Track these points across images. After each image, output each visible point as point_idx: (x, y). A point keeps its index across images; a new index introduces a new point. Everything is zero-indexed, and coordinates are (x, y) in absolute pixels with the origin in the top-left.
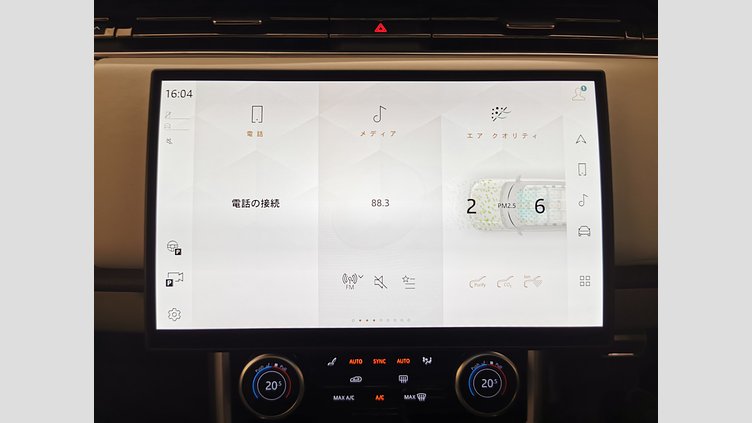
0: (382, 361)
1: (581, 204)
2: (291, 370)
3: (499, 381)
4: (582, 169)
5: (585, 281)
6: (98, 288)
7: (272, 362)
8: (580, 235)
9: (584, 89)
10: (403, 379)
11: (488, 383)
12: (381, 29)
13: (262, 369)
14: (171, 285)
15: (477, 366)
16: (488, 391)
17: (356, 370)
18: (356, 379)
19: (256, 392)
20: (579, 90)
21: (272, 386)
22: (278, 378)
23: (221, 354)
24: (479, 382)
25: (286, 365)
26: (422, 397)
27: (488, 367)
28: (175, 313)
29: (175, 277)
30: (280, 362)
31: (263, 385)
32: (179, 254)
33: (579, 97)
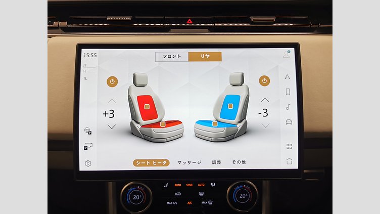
0: (191, 185)
1: (287, 109)
2: (146, 189)
3: (248, 195)
4: (288, 92)
5: (289, 146)
6: (50, 149)
7: (137, 185)
8: (287, 124)
9: (289, 52)
10: (201, 194)
11: (243, 196)
12: (189, 21)
13: (131, 189)
14: (86, 149)
15: (238, 188)
16: (243, 200)
17: (178, 189)
18: (178, 194)
19: (129, 201)
20: (287, 52)
21: (136, 197)
22: (139, 194)
23: (111, 183)
24: (238, 195)
25: (143, 187)
26: (210, 203)
27: (242, 188)
28: (88, 163)
29: (88, 145)
30: (140, 186)
31: (132, 197)
32: (91, 134)
33: (286, 56)
